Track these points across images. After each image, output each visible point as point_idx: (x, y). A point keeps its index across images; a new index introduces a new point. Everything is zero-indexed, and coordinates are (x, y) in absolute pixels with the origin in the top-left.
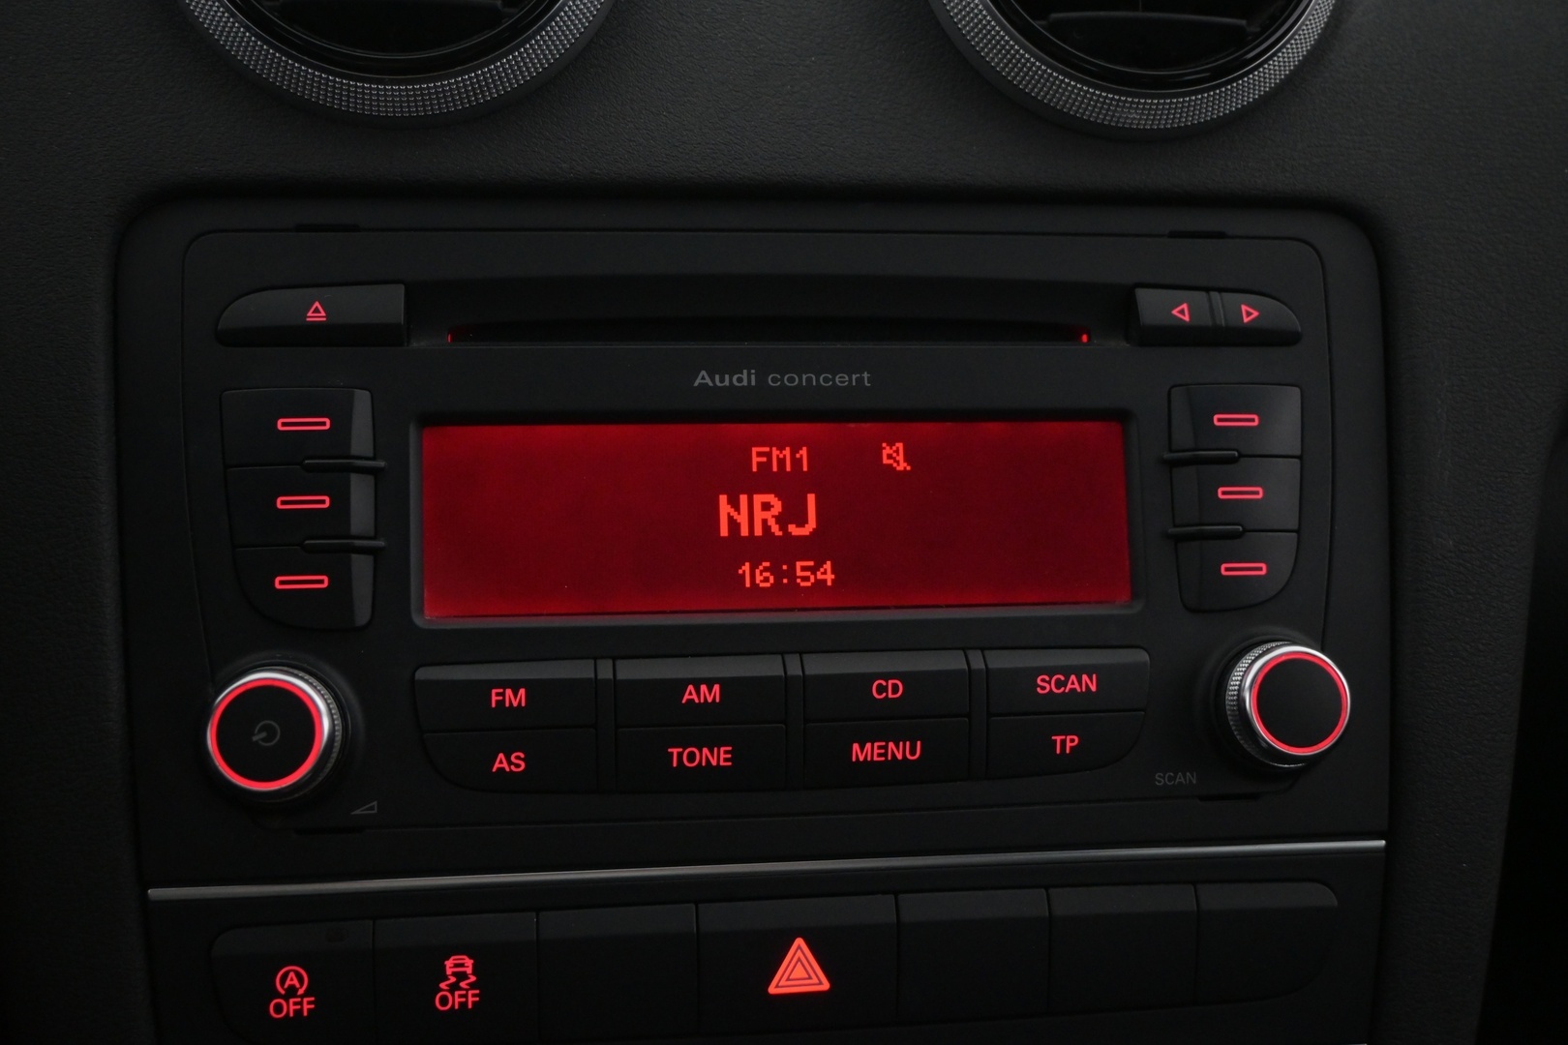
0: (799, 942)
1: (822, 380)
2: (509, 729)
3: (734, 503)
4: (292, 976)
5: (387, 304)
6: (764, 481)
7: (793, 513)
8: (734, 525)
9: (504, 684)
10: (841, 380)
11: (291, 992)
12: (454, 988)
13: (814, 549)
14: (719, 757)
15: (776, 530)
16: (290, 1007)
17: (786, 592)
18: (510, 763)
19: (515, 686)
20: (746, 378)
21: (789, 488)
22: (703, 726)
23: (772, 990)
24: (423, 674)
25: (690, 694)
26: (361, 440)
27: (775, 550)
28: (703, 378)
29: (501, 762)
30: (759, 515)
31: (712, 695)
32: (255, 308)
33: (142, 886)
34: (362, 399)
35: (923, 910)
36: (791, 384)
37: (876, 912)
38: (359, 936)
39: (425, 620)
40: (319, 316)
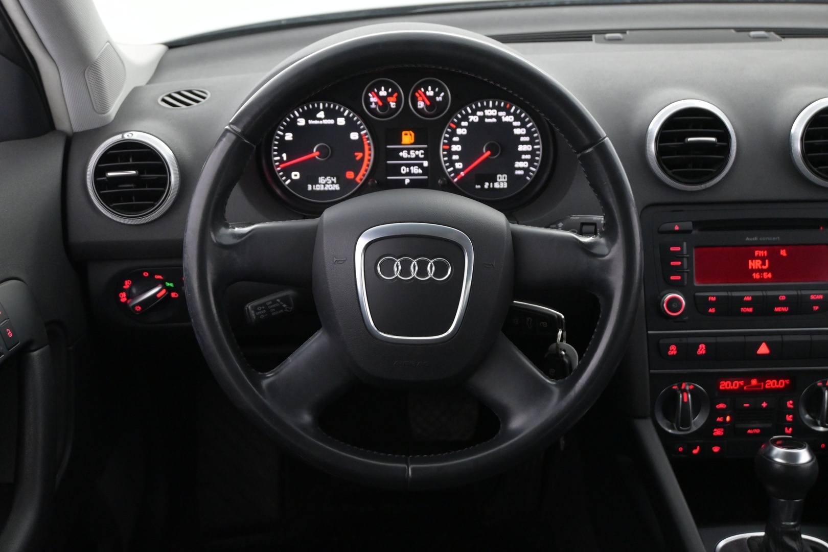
0: (764, 344)
1: (770, 239)
2: (712, 305)
3: (752, 262)
4: (673, 347)
5: (688, 225)
6: (758, 258)
7: (764, 264)
8: (752, 267)
9: (711, 296)
10: (774, 239)
11: (673, 350)
12: (701, 350)
13: (767, 271)
14: (750, 310)
15: (760, 267)
16: (672, 353)
17: (761, 280)
18: (712, 310)
19: (713, 296)
20: (755, 239)
21: (763, 259)
22: (747, 304)
23: (758, 352)
24: (697, 294)
25: (745, 299)
26: (685, 251)
27: (760, 271)
28: (747, 239)
29: (710, 310)
30: (757, 264)
31: (749, 299)
32: (666, 226)
33: (647, 330)
34: (685, 244)
35: (786, 338)
36: (764, 239)
37: (778, 338)
38: (684, 340)
39: (696, 284)
40: (677, 228)
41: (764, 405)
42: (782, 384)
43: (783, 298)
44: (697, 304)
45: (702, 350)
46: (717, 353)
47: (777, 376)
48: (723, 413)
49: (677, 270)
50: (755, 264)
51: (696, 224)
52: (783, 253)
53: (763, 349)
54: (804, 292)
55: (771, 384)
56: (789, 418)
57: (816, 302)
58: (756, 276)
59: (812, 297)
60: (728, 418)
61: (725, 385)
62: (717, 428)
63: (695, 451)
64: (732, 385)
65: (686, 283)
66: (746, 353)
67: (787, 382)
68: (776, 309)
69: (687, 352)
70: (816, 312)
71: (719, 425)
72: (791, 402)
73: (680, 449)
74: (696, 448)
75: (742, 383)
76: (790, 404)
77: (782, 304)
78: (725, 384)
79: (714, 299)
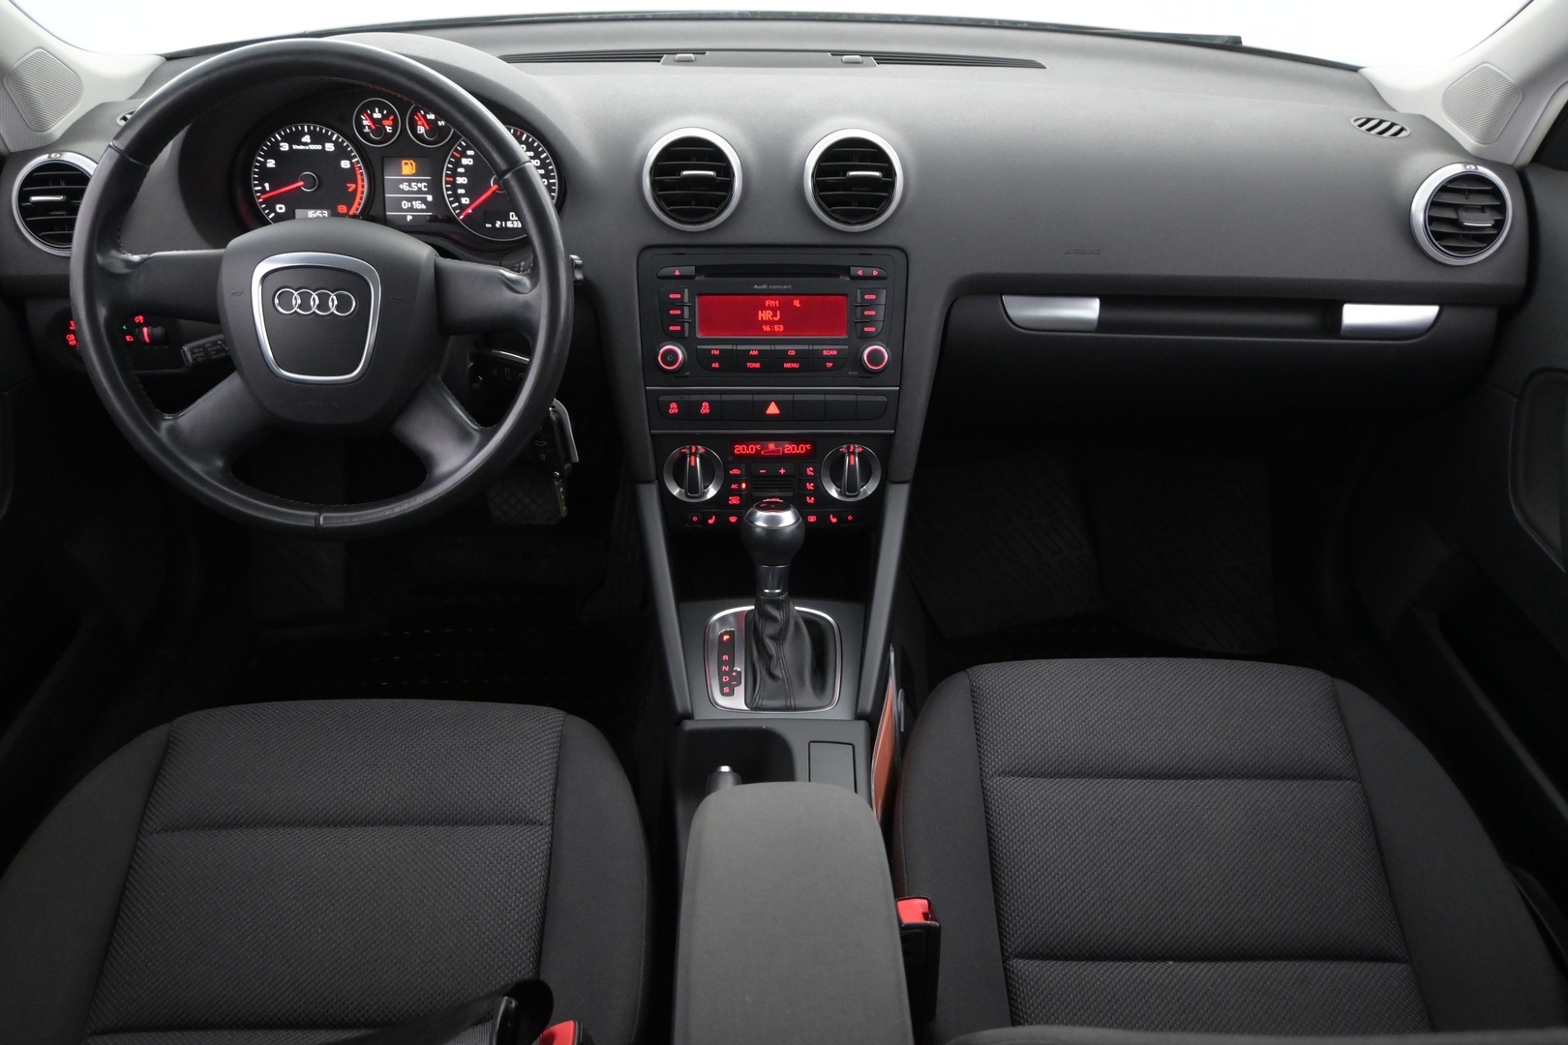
0: (773, 403)
1: (782, 287)
2: (715, 358)
3: (763, 312)
4: (673, 405)
5: (691, 270)
6: (769, 308)
7: (775, 315)
8: (763, 317)
9: (714, 350)
10: (785, 287)
13: (778, 323)
14: (758, 365)
15: (771, 319)
16: (673, 411)
17: (772, 332)
18: (715, 365)
19: (717, 350)
20: (765, 287)
21: (774, 310)
22: (754, 359)
23: (768, 412)
24: (696, 347)
25: (751, 353)
26: (686, 299)
27: (771, 323)
28: (756, 286)
29: (714, 365)
30: (768, 315)
31: (756, 353)
32: (665, 271)
33: (646, 386)
34: (686, 291)
35: (798, 397)
36: (774, 287)
37: (789, 397)
38: (686, 398)
39: (699, 336)
40: (677, 273)
41: (782, 471)
42: (803, 449)
43: (793, 353)
44: (698, 358)
45: (705, 409)
46: (722, 413)
47: (796, 439)
48: (737, 479)
49: (678, 320)
50: (765, 315)
51: (699, 270)
52: (797, 303)
53: (773, 409)
54: (816, 347)
55: (789, 448)
56: (810, 486)
57: (830, 358)
58: (767, 328)
59: (825, 353)
60: (744, 486)
61: (739, 449)
62: (733, 495)
63: (711, 521)
64: (748, 449)
65: (687, 335)
66: (754, 413)
67: (808, 446)
68: (786, 365)
69: (689, 412)
70: (830, 369)
71: (735, 493)
72: (811, 469)
73: (695, 519)
74: (711, 518)
75: (758, 446)
76: (810, 471)
77: (792, 359)
78: (741, 448)
79: (717, 353)
